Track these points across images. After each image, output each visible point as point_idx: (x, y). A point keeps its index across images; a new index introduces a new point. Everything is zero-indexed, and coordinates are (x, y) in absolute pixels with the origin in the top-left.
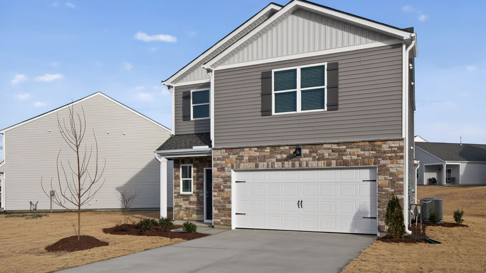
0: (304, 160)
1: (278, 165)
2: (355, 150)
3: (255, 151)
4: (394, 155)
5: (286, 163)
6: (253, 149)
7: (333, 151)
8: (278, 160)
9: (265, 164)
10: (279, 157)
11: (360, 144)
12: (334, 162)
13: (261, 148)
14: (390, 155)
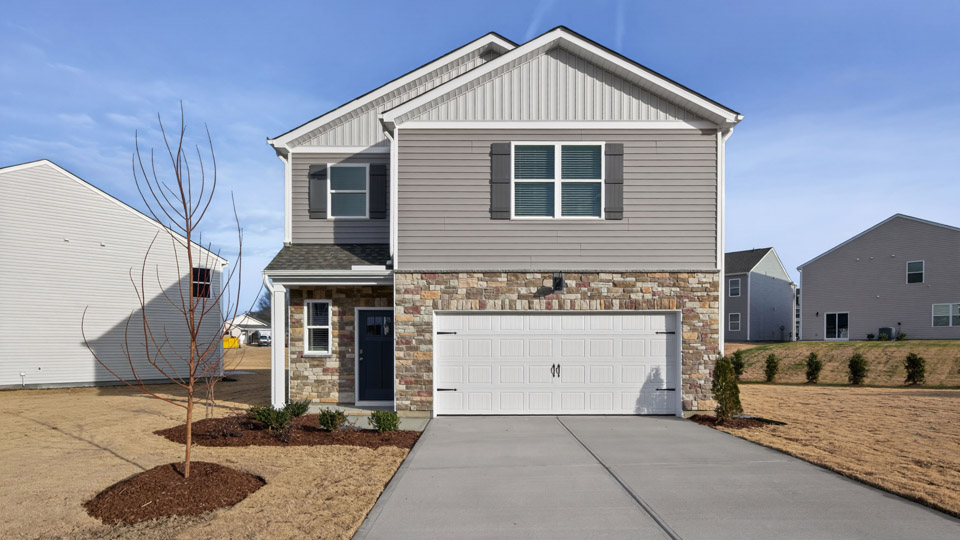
0: (567, 297)
1: (521, 305)
2: (649, 285)
3: (479, 279)
4: (705, 294)
5: (536, 301)
6: (475, 275)
7: (615, 285)
8: (521, 297)
9: (499, 302)
10: (523, 291)
11: (657, 275)
12: (616, 302)
13: (490, 274)
14: (699, 294)
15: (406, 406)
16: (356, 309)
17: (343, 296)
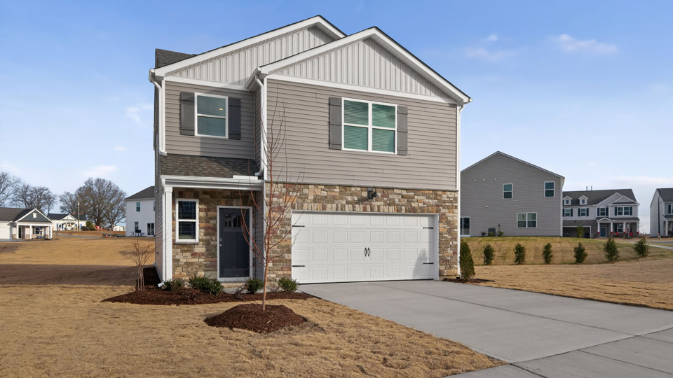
15: (273, 278)
16: (218, 207)
17: (208, 197)
